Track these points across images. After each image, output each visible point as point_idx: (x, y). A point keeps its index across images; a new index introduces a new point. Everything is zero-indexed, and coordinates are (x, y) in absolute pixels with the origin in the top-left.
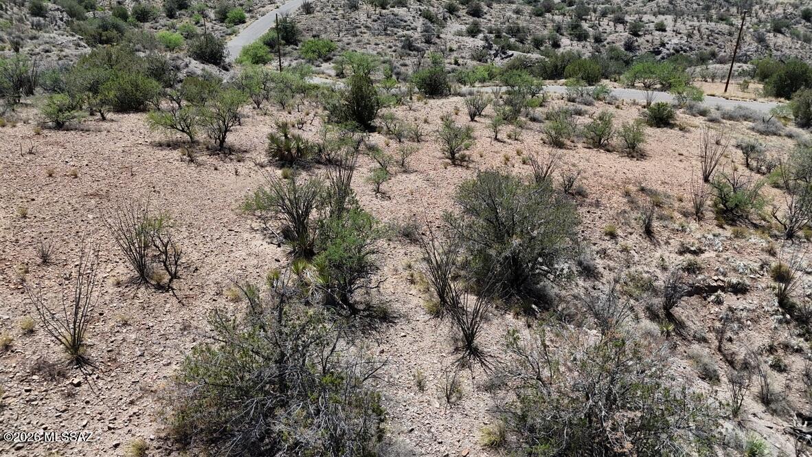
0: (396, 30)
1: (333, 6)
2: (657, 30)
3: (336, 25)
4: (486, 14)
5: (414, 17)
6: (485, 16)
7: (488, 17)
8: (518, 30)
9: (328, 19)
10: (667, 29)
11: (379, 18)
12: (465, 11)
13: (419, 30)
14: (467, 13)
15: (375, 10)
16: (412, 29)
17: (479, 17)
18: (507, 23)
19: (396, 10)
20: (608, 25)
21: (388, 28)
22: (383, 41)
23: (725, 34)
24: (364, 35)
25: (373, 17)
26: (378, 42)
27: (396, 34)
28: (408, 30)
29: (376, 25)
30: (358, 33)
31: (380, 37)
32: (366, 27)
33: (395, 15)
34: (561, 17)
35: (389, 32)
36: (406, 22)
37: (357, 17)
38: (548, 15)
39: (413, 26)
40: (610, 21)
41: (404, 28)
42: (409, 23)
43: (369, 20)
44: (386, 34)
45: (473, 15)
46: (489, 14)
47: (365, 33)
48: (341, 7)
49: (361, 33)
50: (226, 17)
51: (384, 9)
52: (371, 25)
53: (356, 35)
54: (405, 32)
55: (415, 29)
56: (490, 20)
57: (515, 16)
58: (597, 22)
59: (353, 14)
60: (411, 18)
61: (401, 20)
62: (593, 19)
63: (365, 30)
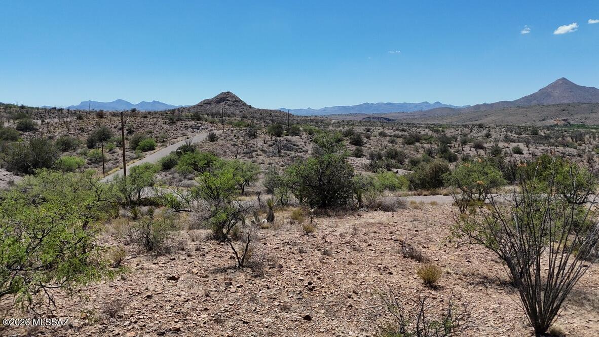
0: (288, 152)
1: (235, 136)
2: (515, 153)
3: (235, 149)
4: (366, 143)
5: (305, 142)
6: (365, 145)
7: (368, 145)
8: (396, 154)
9: (228, 145)
10: (523, 152)
11: (274, 144)
12: (349, 141)
13: (310, 152)
14: (350, 143)
15: (271, 138)
16: (303, 151)
17: (360, 145)
18: (385, 150)
19: (289, 137)
20: (470, 150)
21: (282, 151)
22: (276, 161)
23: (575, 156)
24: (259, 157)
25: (269, 143)
26: (272, 162)
27: (289, 155)
28: (301, 152)
29: (271, 149)
30: (254, 156)
31: (274, 158)
32: (262, 150)
33: (289, 141)
34: (429, 145)
35: (282, 154)
36: (298, 146)
37: (255, 143)
38: (417, 144)
39: (304, 149)
40: (471, 147)
41: (296, 151)
42: (301, 147)
43: (266, 146)
44: (280, 156)
45: (356, 144)
46: (368, 143)
47: (261, 155)
48: (242, 136)
49: (257, 155)
50: (137, 145)
51: (280, 136)
52: (267, 149)
53: (252, 157)
54: (297, 154)
55: (307, 152)
56: (370, 148)
57: (391, 145)
58: (461, 148)
59: (251, 141)
60: (303, 143)
61: (294, 145)
62: (457, 146)
63: (261, 153)
